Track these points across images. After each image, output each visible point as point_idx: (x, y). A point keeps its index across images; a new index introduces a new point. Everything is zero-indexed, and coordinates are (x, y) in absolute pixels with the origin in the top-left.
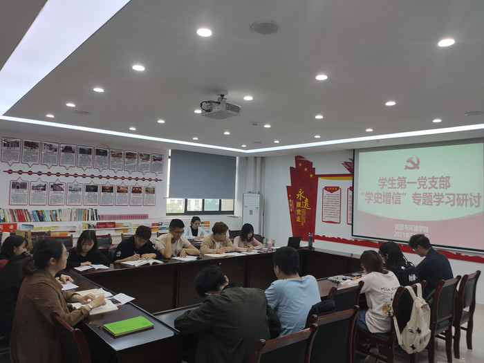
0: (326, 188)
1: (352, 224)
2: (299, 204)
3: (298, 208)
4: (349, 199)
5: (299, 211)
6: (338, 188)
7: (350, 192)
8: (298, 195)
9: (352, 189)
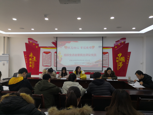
0: (44, 52)
1: (57, 66)
2: (30, 59)
3: (30, 61)
4: (55, 56)
5: (30, 62)
6: (50, 52)
7: (55, 54)
8: (30, 55)
9: (56, 52)
